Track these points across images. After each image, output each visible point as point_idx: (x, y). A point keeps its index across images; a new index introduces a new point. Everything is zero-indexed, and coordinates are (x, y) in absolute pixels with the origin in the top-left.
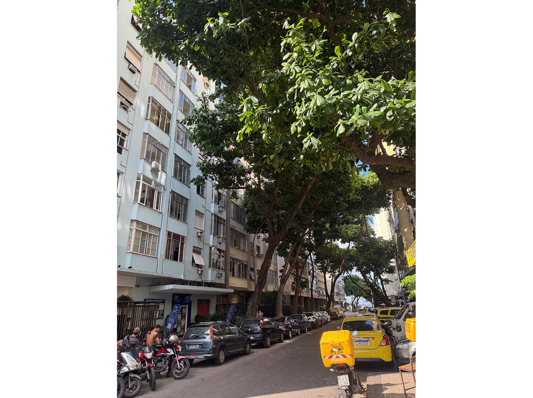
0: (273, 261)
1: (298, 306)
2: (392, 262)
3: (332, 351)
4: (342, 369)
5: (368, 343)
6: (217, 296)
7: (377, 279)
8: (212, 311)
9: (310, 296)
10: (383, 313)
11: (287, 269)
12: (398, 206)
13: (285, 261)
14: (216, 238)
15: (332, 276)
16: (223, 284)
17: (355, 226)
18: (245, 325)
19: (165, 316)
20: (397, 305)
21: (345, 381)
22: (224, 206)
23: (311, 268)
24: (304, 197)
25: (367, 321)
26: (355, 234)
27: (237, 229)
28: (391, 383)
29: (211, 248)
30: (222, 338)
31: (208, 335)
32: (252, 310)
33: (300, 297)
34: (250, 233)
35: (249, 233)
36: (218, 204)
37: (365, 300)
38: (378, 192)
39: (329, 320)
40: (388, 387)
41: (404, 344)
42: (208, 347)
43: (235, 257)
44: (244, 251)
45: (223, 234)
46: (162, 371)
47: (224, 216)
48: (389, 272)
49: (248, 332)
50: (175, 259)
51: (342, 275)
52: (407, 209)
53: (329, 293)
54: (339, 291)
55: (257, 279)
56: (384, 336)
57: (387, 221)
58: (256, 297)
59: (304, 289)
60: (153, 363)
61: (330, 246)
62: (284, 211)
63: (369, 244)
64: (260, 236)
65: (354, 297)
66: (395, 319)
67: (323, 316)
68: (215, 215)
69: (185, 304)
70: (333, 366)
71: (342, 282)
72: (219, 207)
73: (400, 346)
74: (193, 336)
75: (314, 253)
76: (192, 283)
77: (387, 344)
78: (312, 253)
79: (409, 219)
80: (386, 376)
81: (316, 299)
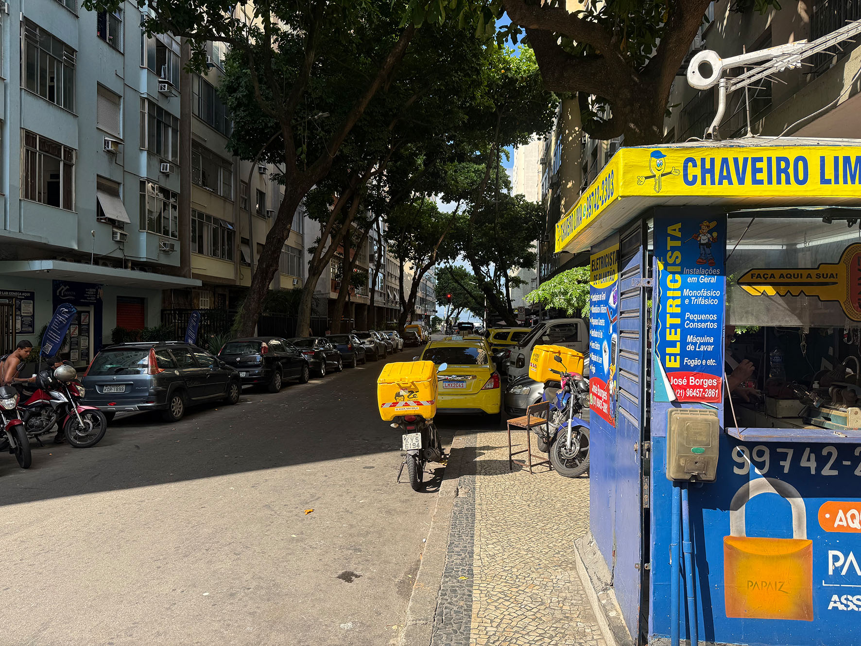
0: (294, 227)
1: (343, 320)
2: (533, 246)
3: (398, 395)
4: (411, 423)
5: (464, 384)
6: (164, 291)
7: (499, 276)
8: (153, 321)
9: (369, 302)
10: (498, 336)
11: (324, 247)
12: (567, 132)
13: (321, 229)
14: (155, 161)
15: (415, 267)
16: (177, 267)
17: (475, 166)
18: (229, 351)
19: (38, 327)
20: (527, 324)
21: (414, 441)
22: (175, 80)
23: (376, 248)
24: (375, 86)
25: (468, 348)
26: (473, 183)
27: (208, 145)
28: (491, 446)
29: (143, 184)
30: (178, 374)
31: (144, 366)
32: (244, 324)
33: (349, 304)
34: (241, 159)
35: (238, 158)
36: (159, 74)
37: (472, 314)
38: (534, 97)
39: (400, 347)
40: (485, 452)
41: (523, 387)
42: (147, 390)
43: (203, 211)
44: (226, 199)
45: (174, 154)
46: (44, 433)
47: (174, 107)
48: (523, 266)
49: (235, 364)
50: (52, 200)
51: (437, 265)
52: (581, 139)
53: (406, 298)
54: (427, 295)
55: (256, 263)
56: (493, 373)
57: (539, 162)
58: (254, 299)
59: (357, 289)
60: (19, 418)
61: (419, 205)
62: (326, 114)
63: (497, 207)
64: (265, 169)
65: (452, 307)
66: (517, 348)
67: (390, 339)
68: (150, 102)
69: (87, 305)
70: (397, 419)
71: (432, 279)
72: (160, 82)
73: (516, 390)
74: (110, 368)
75: (386, 218)
76: (99, 260)
77: (495, 387)
78: (380, 218)
79: (581, 163)
80: (486, 435)
81: (379, 308)
